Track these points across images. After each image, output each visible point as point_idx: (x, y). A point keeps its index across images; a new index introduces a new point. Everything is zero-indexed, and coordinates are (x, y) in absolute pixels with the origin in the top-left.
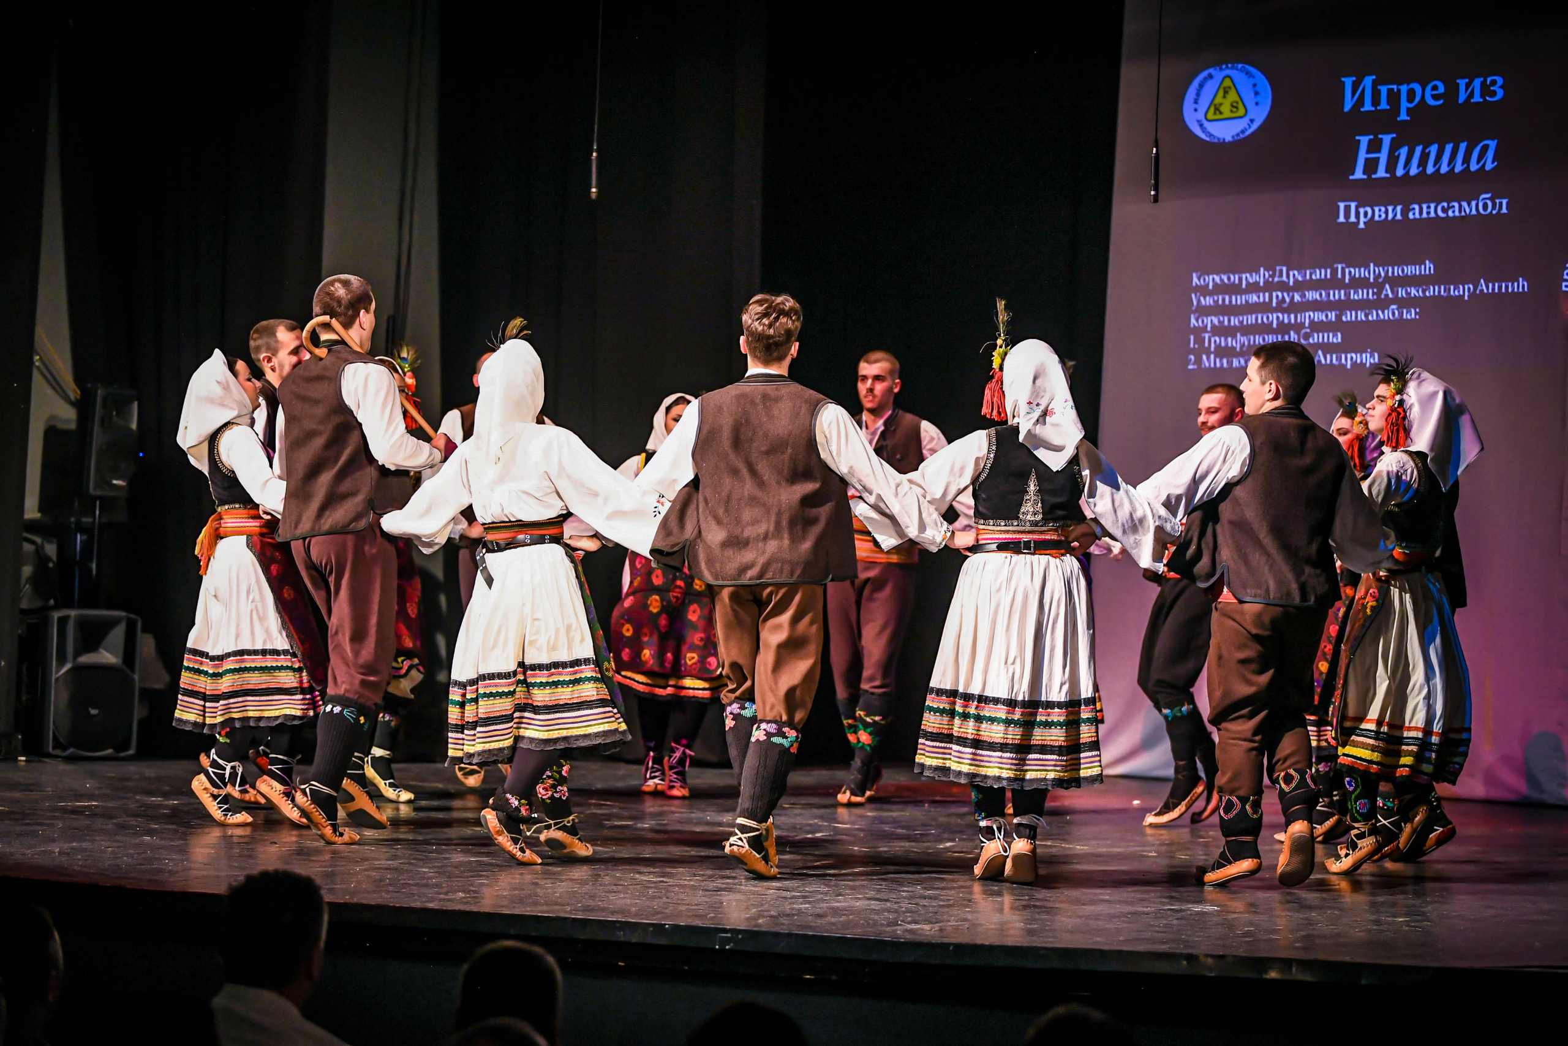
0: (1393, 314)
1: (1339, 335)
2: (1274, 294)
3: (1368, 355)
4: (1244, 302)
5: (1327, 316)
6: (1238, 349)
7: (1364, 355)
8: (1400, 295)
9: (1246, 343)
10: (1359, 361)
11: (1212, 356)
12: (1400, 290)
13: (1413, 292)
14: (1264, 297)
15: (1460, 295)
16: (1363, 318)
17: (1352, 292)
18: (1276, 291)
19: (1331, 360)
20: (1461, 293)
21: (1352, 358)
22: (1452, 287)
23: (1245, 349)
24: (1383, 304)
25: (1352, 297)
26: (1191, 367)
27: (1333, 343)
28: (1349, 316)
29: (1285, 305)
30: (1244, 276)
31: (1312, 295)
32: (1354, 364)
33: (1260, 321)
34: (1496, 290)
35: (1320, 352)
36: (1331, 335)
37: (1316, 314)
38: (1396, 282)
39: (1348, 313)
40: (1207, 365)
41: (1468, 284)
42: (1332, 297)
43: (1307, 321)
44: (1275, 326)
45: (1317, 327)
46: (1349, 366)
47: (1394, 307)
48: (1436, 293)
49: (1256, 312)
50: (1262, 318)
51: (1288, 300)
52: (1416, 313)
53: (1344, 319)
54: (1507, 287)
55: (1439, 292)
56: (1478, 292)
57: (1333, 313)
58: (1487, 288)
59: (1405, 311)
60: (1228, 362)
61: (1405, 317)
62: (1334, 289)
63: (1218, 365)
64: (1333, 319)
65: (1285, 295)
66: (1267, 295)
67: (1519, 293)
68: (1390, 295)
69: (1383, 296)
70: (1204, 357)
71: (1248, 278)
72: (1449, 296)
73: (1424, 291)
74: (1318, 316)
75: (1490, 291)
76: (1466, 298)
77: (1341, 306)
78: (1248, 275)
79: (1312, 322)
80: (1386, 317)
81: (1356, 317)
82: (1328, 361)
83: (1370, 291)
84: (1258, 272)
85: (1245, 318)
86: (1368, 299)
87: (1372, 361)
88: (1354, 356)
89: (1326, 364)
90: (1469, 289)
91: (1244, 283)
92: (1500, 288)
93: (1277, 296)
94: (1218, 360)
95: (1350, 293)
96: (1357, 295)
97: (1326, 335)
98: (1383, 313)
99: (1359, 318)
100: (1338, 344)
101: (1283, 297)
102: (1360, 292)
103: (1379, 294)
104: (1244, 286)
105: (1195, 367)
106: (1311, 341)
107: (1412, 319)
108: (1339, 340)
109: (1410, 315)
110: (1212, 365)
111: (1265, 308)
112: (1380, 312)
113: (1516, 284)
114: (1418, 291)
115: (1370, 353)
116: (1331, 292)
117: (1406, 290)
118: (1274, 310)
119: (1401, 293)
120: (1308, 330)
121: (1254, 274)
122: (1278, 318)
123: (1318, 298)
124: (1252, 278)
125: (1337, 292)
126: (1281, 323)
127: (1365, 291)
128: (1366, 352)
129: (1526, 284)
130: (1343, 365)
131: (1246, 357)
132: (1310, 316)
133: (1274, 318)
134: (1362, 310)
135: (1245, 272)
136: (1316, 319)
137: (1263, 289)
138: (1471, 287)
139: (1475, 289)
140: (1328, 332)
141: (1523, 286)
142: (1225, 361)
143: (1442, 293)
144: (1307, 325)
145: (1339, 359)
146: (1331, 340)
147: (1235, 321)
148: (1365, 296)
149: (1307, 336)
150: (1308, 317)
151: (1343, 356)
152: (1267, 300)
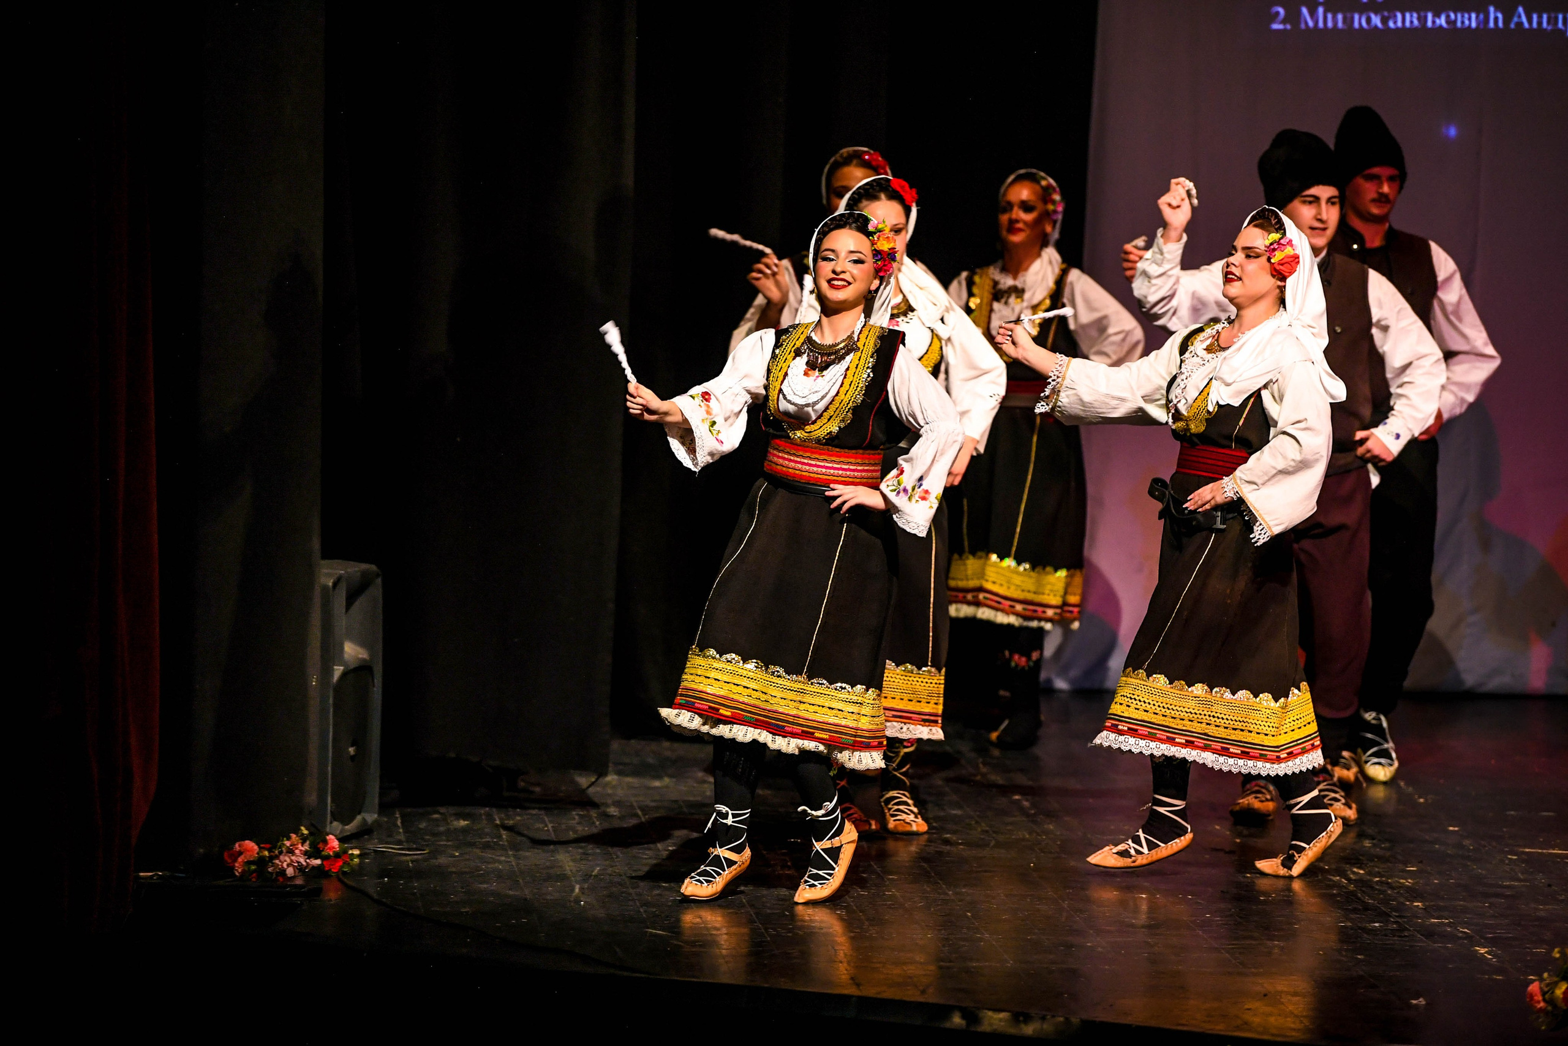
11: (1321, 10)
19: (1540, 23)
26: (1276, 26)
35: (1521, 9)
40: (1311, 24)
60: (1344, 18)
63: (1330, 24)
70: (1305, 10)
82: (1535, 25)
89: (1531, 29)
94: (1330, 16)
105: (1289, 27)
110: (1321, 24)
130: (1560, 30)
131: (1386, 14)
142: (1340, 17)
145: (1553, 21)
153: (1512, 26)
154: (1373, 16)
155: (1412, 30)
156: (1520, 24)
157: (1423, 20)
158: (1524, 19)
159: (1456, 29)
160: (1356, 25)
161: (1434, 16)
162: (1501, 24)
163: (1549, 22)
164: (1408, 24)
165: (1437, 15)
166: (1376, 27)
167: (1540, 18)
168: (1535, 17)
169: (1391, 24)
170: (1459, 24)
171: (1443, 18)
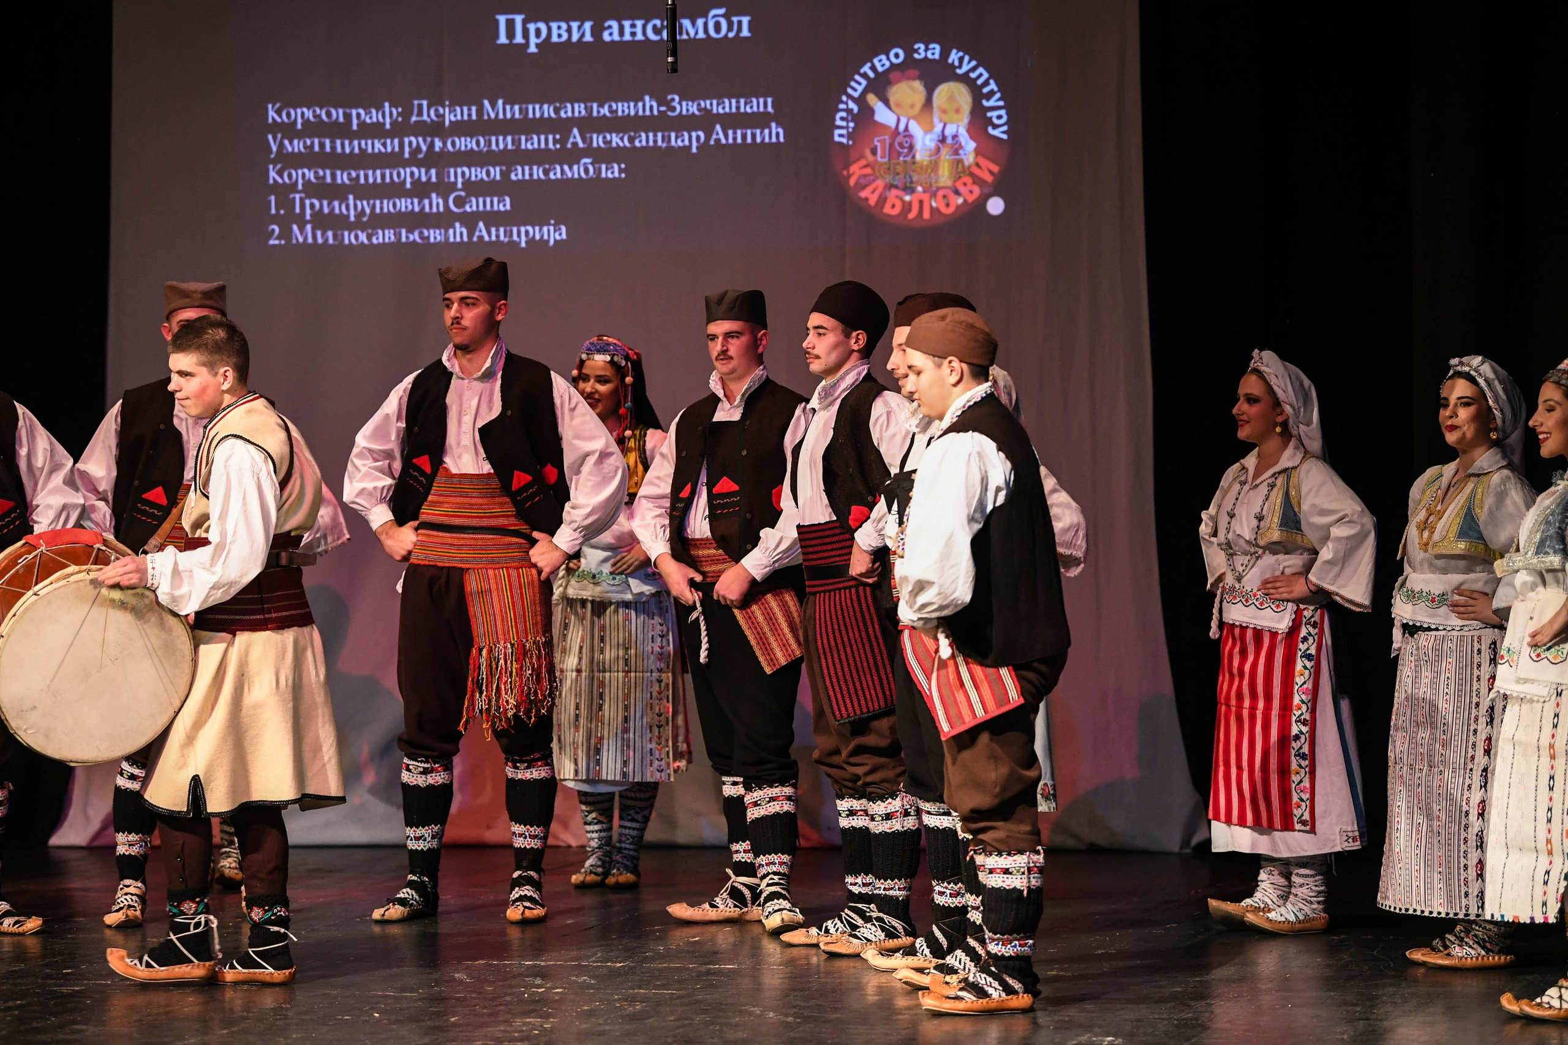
0: (586, 171)
1: (508, 199)
2: (406, 140)
3: (552, 228)
4: (357, 151)
5: (488, 173)
6: (352, 218)
7: (545, 229)
8: (595, 145)
9: (368, 211)
10: (538, 237)
11: (309, 227)
12: (595, 136)
13: (615, 140)
14: (392, 145)
15: (685, 147)
16: (542, 176)
17: (523, 138)
18: (408, 136)
19: (498, 236)
20: (687, 143)
21: (527, 232)
22: (673, 135)
23: (365, 219)
24: (571, 156)
25: (523, 146)
26: (274, 242)
27: (499, 212)
28: (518, 174)
29: (421, 156)
30: (354, 112)
31: (464, 143)
32: (531, 241)
33: (388, 180)
34: (739, 140)
35: (481, 225)
36: (496, 199)
37: (473, 170)
38: (589, 125)
39: (519, 168)
40: (301, 239)
41: (696, 130)
42: (494, 147)
43: (460, 180)
44: (408, 186)
45: (474, 188)
46: (523, 245)
47: (588, 160)
48: (651, 143)
49: (382, 167)
50: (390, 175)
51: (424, 148)
52: (621, 171)
53: (513, 177)
54: (754, 136)
55: (655, 141)
56: (712, 142)
57: (498, 169)
58: (726, 136)
59: (604, 167)
60: (335, 237)
61: (603, 175)
62: (497, 135)
63: (318, 240)
64: (498, 178)
65: (420, 139)
66: (396, 141)
67: (771, 144)
68: (581, 145)
69: (569, 146)
70: (296, 228)
71: (359, 115)
72: (670, 148)
73: (631, 140)
74: (477, 174)
75: (731, 141)
76: (694, 150)
77: (508, 159)
78: (362, 111)
79: (467, 183)
80: (576, 176)
81: (531, 175)
82: (493, 237)
83: (551, 137)
84: (379, 108)
85: (362, 173)
86: (547, 150)
87: (558, 237)
88: (530, 228)
89: (490, 242)
90: (698, 138)
91: (355, 122)
92: (744, 136)
93: (410, 143)
95: (520, 140)
96: (532, 143)
97: (488, 200)
98: (571, 168)
99: (535, 177)
100: (506, 211)
101: (418, 142)
102: (535, 137)
103: (563, 141)
104: (355, 127)
105: (282, 242)
106: (468, 209)
107: (614, 178)
108: (508, 207)
109: (613, 172)
110: (309, 241)
111: (394, 160)
112: (566, 168)
113: (767, 131)
114: (622, 139)
115: (554, 225)
116: (493, 139)
117: (604, 137)
118: (406, 164)
119: (597, 141)
120: (463, 194)
121: (374, 111)
122: (412, 174)
123: (475, 148)
124: (374, 116)
125: (501, 138)
126: (416, 183)
127: (543, 137)
128: (549, 224)
129: (781, 131)
130: (514, 242)
131: (370, 231)
132: (463, 173)
133: (407, 175)
134: (539, 165)
135: (356, 108)
136: (473, 178)
137: (391, 134)
138: (701, 134)
139: (708, 137)
140: (491, 195)
141: (778, 134)
142: (329, 235)
143: (660, 143)
144: (460, 186)
145: (508, 234)
146: (496, 208)
147: (342, 177)
148: (543, 146)
149: (460, 202)
150: (457, 175)
151: (515, 230)
152: (397, 149)
153: (475, 239)
154: (360, 233)
155: (391, 244)
156: (481, 237)
157: (398, 236)
158: (484, 233)
159: (429, 244)
160: (346, 242)
161: (407, 232)
162: (465, 239)
163: (505, 236)
164: (387, 240)
165: (410, 231)
166: (362, 243)
167: (498, 230)
168: (493, 230)
169: (374, 241)
170: (432, 240)
171: (416, 233)
